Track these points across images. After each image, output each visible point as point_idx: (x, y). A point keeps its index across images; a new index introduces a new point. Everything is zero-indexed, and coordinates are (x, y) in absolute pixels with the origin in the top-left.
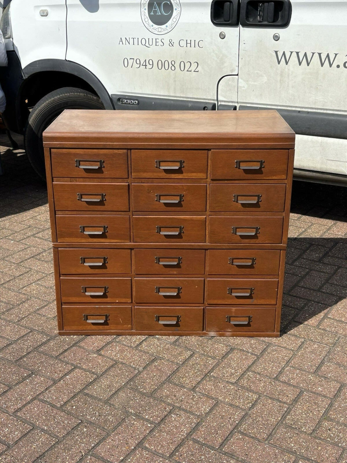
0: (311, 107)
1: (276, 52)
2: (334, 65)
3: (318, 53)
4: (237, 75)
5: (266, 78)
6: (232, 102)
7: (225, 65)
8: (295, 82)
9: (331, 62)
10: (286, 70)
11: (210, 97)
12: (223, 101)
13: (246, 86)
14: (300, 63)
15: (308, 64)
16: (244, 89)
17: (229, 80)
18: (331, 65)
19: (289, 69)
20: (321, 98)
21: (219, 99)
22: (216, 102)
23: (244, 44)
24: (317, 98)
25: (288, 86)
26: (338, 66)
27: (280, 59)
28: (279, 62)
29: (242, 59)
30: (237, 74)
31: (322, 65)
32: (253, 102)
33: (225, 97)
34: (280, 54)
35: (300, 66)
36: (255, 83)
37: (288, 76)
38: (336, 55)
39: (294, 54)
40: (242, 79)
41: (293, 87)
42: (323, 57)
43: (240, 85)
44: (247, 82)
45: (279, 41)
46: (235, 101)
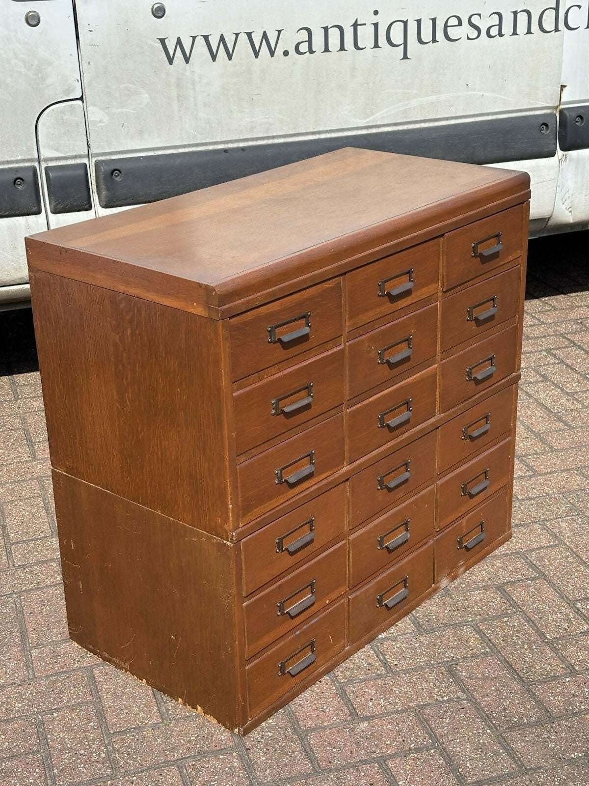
0: (245, 137)
1: (162, 41)
2: (279, 52)
3: (246, 33)
4: (81, 99)
5: (147, 95)
6: (75, 157)
7: (49, 81)
8: (209, 95)
9: (273, 47)
10: (188, 73)
11: (21, 155)
12: (52, 159)
13: (106, 119)
14: (214, 58)
15: (230, 57)
16: (103, 124)
17: (63, 112)
18: (272, 53)
19: (193, 72)
20: (261, 117)
21: (42, 157)
22: (36, 164)
23: (91, 31)
24: (254, 119)
25: (196, 105)
26: (286, 53)
27: (171, 53)
28: (171, 61)
29: (89, 63)
30: (79, 96)
31: (256, 54)
32: (126, 149)
33: (57, 150)
34: (171, 45)
35: (215, 63)
36: (124, 110)
37: (193, 84)
38: (279, 32)
39: (200, 41)
40: (94, 105)
41: (205, 105)
42: (257, 39)
43: (92, 119)
44: (107, 111)
45: (163, 18)
46: (82, 153)
